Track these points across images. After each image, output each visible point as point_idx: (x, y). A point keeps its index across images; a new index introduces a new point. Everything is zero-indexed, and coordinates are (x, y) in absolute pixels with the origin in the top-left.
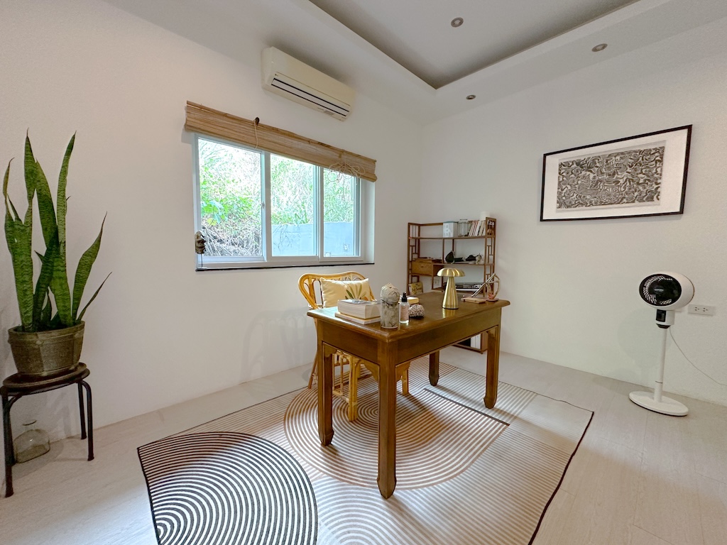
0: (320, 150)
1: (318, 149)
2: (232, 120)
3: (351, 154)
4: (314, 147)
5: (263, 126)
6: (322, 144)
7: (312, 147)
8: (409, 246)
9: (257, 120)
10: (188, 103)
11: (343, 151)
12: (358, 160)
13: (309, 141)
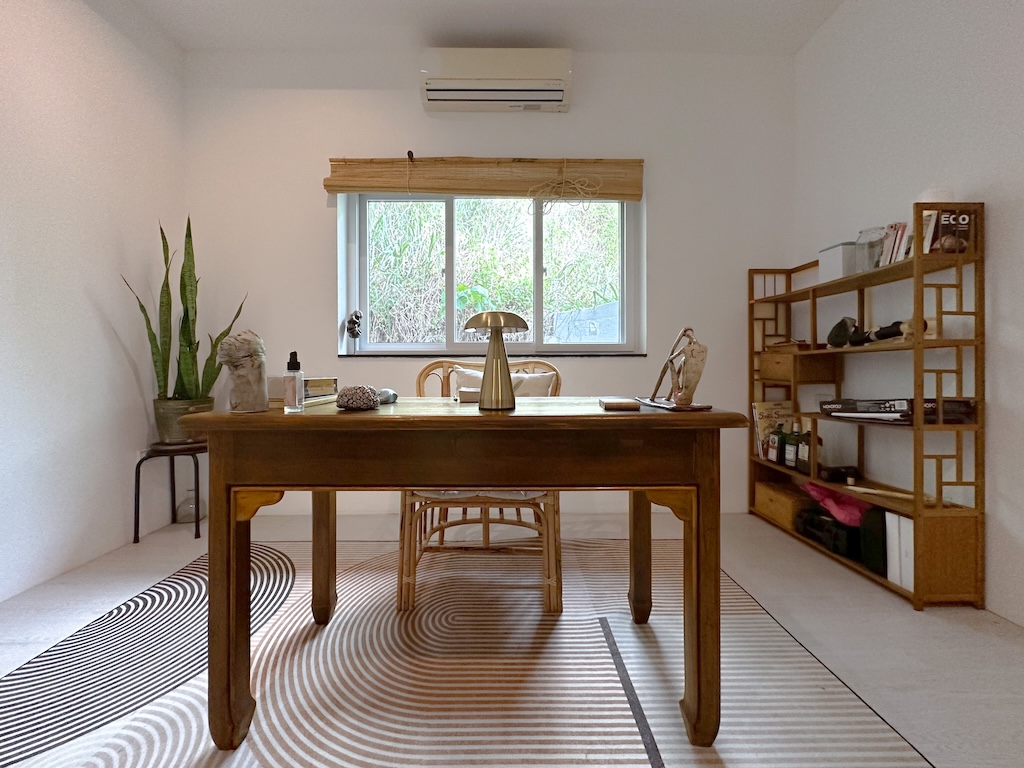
0: (518, 172)
1: (514, 170)
2: (380, 166)
3: (583, 162)
4: (508, 169)
5: (421, 160)
6: (520, 160)
7: (503, 169)
8: (752, 320)
9: (410, 154)
10: (331, 160)
11: (561, 162)
12: (599, 169)
13: (499, 162)
